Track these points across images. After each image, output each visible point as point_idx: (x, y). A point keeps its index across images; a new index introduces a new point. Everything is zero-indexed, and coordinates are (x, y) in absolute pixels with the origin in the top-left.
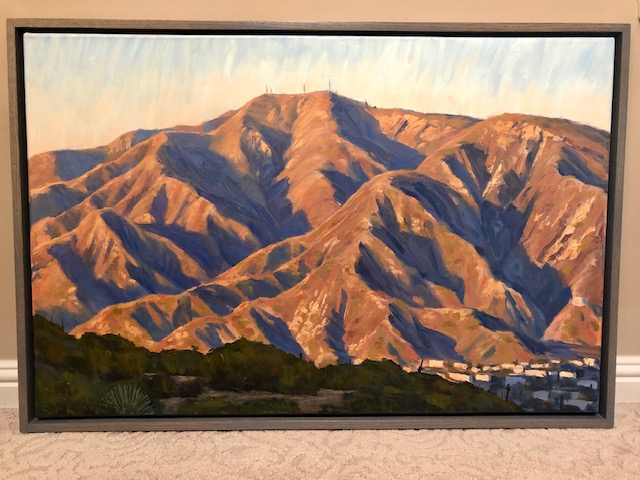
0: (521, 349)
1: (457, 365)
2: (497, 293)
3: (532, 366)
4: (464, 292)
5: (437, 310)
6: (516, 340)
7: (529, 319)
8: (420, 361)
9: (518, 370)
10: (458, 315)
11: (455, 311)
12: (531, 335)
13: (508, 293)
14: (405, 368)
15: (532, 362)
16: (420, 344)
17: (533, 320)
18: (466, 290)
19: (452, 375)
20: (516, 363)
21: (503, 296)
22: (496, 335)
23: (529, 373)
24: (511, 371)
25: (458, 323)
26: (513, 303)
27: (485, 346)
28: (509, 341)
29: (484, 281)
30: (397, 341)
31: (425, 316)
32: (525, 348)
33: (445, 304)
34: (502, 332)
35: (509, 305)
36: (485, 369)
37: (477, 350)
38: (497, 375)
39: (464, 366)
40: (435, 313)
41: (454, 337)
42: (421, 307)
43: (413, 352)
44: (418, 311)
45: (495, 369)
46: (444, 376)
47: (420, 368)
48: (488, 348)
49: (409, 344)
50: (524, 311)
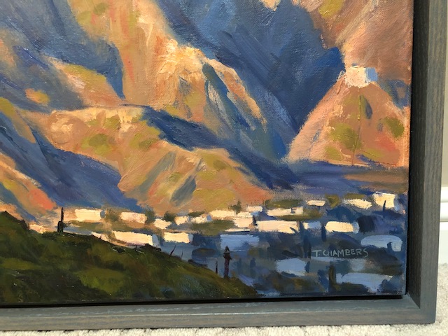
0: (245, 181)
1: (126, 216)
2: (186, 72)
3: (270, 213)
4: (121, 74)
5: (76, 114)
6: (233, 164)
7: (257, 122)
8: (59, 211)
9: (243, 221)
10: (116, 120)
11: (110, 114)
12: (263, 154)
13: (208, 70)
14: (33, 227)
15: (268, 205)
16: (53, 181)
17: (265, 121)
18: (125, 68)
19: (119, 236)
20: (238, 208)
21: (200, 77)
22: (194, 156)
23: (264, 226)
24: (228, 223)
25: (119, 136)
26: (222, 90)
27: (175, 178)
28: (220, 166)
29: (159, 49)
30: (11, 177)
31: (54, 128)
32: (253, 177)
33: (88, 101)
34: (205, 151)
35: (213, 95)
36: (180, 221)
37: (162, 186)
38: (204, 232)
39: (140, 218)
40: (73, 120)
41: (115, 164)
42: (45, 111)
43: (43, 195)
44: (40, 119)
45: (199, 220)
46: (105, 238)
47: (61, 225)
48: (182, 180)
49: (34, 182)
50: (244, 105)
